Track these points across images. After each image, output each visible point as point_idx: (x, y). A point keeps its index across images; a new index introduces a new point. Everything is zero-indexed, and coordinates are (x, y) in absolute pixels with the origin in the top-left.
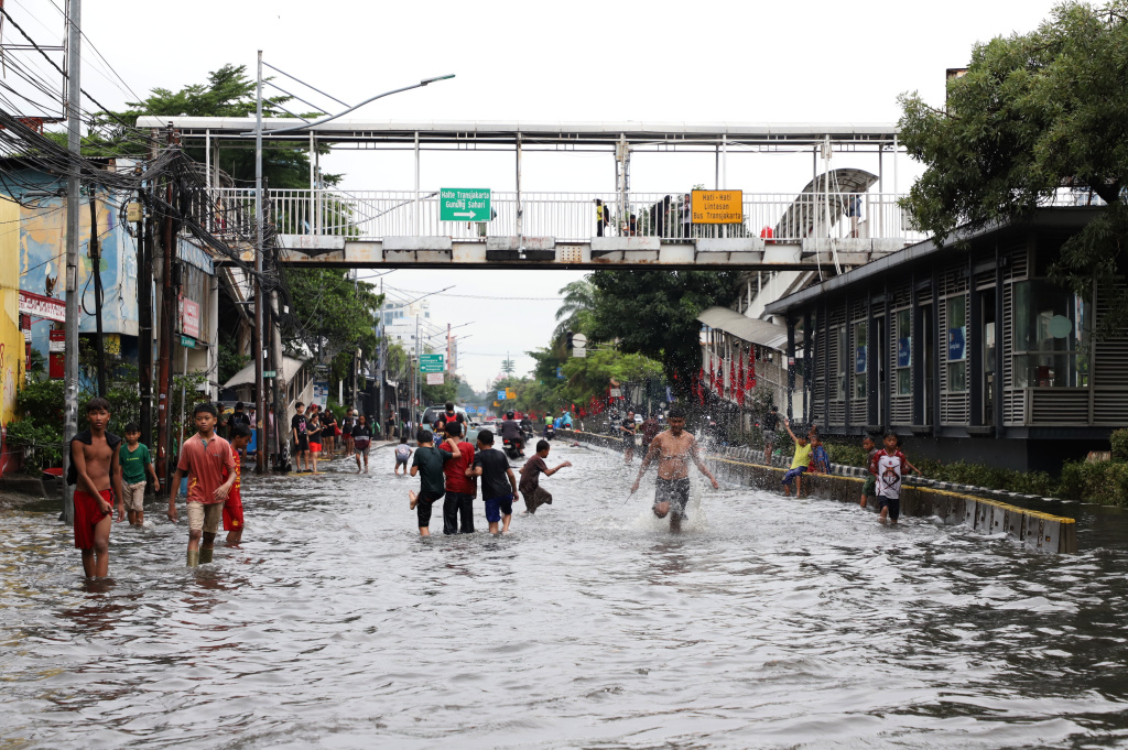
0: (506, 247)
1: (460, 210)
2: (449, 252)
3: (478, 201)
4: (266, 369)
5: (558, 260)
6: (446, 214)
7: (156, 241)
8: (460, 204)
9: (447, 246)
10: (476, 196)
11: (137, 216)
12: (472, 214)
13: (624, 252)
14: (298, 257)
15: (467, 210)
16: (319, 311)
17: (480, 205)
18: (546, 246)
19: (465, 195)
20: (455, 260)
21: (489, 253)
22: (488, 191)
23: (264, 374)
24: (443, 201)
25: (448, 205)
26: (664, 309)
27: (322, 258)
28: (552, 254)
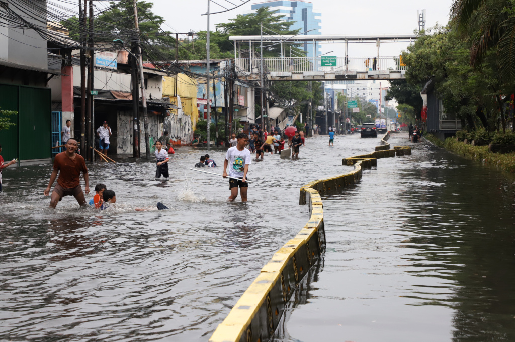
0: (341, 74)
1: (327, 63)
2: (324, 76)
3: (333, 60)
4: (264, 114)
5: (358, 78)
6: (323, 64)
7: (229, 86)
8: (327, 61)
9: (323, 74)
10: (332, 58)
11: (224, 80)
12: (331, 64)
13: (378, 75)
14: (278, 79)
15: (329, 63)
16: (289, 93)
17: (333, 61)
18: (354, 74)
19: (329, 58)
20: (326, 79)
21: (336, 77)
22: (336, 57)
23: (263, 116)
24: (322, 60)
25: (324, 62)
26: (409, 89)
27: (285, 79)
28: (356, 76)
